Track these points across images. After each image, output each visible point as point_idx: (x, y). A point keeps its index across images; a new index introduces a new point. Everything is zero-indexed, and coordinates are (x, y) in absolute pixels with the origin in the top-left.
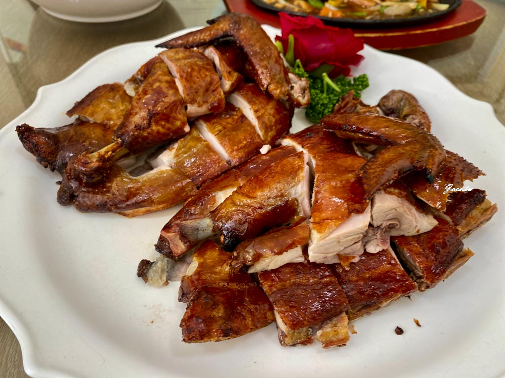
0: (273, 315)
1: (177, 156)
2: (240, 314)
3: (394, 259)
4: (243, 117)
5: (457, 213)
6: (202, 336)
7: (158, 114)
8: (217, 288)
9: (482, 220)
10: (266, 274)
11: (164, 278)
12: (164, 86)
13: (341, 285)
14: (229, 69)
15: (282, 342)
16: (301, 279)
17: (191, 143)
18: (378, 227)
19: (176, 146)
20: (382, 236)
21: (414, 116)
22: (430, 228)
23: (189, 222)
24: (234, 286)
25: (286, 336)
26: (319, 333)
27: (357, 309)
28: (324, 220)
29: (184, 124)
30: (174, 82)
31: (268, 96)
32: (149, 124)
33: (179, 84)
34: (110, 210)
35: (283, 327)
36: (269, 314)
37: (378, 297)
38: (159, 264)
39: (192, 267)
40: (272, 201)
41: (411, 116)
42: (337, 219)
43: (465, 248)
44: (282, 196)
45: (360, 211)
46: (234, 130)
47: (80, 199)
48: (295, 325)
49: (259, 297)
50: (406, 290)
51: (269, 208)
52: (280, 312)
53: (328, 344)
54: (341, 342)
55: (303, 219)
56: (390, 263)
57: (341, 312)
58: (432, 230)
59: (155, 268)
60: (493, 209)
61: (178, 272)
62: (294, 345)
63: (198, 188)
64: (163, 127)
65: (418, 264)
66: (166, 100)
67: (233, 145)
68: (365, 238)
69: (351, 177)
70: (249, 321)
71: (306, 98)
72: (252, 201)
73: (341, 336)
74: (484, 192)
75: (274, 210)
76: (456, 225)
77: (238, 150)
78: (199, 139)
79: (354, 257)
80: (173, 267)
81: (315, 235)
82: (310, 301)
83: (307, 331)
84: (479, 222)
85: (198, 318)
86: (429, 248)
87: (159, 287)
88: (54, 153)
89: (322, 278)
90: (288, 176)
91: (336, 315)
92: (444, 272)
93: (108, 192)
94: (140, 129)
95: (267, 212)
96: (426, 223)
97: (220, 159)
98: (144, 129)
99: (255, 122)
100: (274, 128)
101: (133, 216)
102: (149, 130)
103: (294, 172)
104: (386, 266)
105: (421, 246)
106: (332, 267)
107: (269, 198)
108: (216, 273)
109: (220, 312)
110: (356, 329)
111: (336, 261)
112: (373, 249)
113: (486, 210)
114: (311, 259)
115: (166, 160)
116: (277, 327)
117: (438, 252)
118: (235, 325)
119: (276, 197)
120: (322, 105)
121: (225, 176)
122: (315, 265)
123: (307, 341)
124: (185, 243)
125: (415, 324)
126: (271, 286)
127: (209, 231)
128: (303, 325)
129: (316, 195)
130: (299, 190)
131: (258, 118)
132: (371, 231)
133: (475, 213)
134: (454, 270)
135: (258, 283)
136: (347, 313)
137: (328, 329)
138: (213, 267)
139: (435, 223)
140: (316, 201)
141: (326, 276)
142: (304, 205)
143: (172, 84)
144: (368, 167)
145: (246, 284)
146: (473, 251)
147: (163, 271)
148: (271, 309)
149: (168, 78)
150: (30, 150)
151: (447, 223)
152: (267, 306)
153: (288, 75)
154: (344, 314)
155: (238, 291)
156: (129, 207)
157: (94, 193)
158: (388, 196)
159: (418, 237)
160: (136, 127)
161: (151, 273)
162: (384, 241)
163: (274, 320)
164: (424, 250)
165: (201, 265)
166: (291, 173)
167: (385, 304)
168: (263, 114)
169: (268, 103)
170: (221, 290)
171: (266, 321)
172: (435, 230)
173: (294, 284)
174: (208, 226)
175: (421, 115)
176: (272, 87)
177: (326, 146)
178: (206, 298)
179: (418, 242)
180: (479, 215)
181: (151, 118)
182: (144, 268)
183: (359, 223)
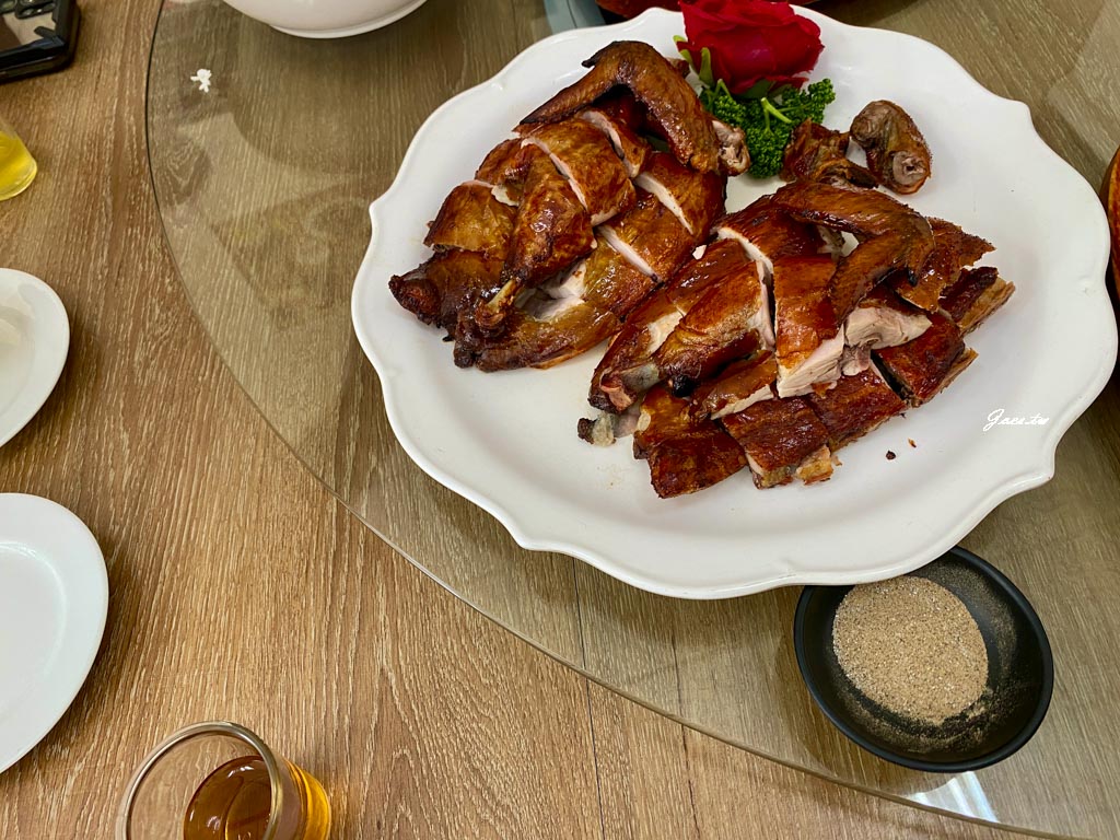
0: (746, 459)
1: (587, 283)
2: (712, 463)
3: (879, 378)
4: (661, 205)
5: (957, 305)
6: (679, 489)
7: (558, 237)
8: (679, 441)
9: (993, 305)
10: (731, 417)
11: (611, 435)
12: (558, 195)
13: (818, 416)
14: (634, 147)
15: (759, 485)
16: (771, 416)
17: (602, 262)
18: (856, 346)
19: (583, 268)
20: (860, 355)
21: (904, 153)
22: (922, 331)
23: (630, 370)
24: (698, 435)
25: (762, 478)
26: (799, 470)
27: (840, 438)
28: (792, 353)
29: (590, 241)
30: (570, 187)
31: (691, 170)
32: (551, 252)
33: (576, 188)
34: (523, 366)
35: (758, 470)
36: (740, 458)
37: (862, 423)
38: (603, 420)
39: (645, 420)
40: (727, 336)
41: (899, 154)
42: (806, 350)
43: (967, 347)
44: (739, 328)
45: (831, 336)
46: (653, 232)
47: (484, 357)
48: (771, 466)
49: (728, 442)
50: (896, 410)
51: (726, 344)
52: (752, 455)
53: (809, 481)
54: (825, 476)
55: (768, 354)
56: (873, 383)
57: (821, 445)
58: (925, 333)
59: (598, 428)
60: (1008, 289)
61: (624, 427)
62: (772, 487)
63: (622, 320)
64: (566, 251)
65: (908, 380)
66: (566, 215)
67: (655, 254)
68: (841, 362)
69: (817, 296)
70: (722, 469)
71: (744, 161)
72: (704, 338)
73: (824, 470)
74: (995, 269)
75: (732, 345)
76: (956, 321)
77: (663, 260)
78: (609, 253)
79: (830, 384)
80: (618, 423)
81: (783, 370)
82: (785, 439)
83: (785, 470)
84: (989, 309)
85: (670, 473)
86: (920, 359)
87: (607, 446)
88: (436, 308)
89: (796, 412)
90: (744, 304)
91: (816, 449)
92: (938, 384)
93: (516, 344)
94: (540, 261)
95: (723, 349)
96: (916, 327)
97: (642, 275)
98: (545, 259)
99: (679, 212)
100: (705, 213)
101: (549, 366)
102: (551, 259)
103: (750, 297)
104: (870, 388)
105: (910, 357)
106: (806, 398)
107: (723, 333)
108: (674, 424)
109: (690, 464)
110: (840, 460)
111: (811, 390)
112: (852, 370)
113: (998, 293)
114: (781, 395)
115: (573, 292)
116: (751, 470)
117: (931, 362)
118: (708, 475)
119: (731, 331)
120: (766, 154)
121: (653, 299)
122: (787, 400)
123: (787, 480)
124: (631, 396)
125: (910, 445)
126: (738, 430)
127: (656, 378)
128: (780, 465)
129: (779, 325)
130: (759, 319)
131: (682, 206)
132: (847, 352)
133: (983, 298)
134: (952, 379)
135: (724, 428)
136: (828, 445)
137: (808, 465)
138: (669, 418)
139: (929, 323)
140: (781, 331)
141: (801, 409)
142: (767, 334)
143: (567, 191)
144: (836, 281)
145: (711, 431)
146: (977, 352)
147: (608, 428)
148: (743, 453)
149: (560, 184)
150: (409, 307)
151: (945, 319)
152: (737, 451)
153: (712, 124)
154: (825, 446)
155: (703, 440)
156: (544, 357)
157: (500, 348)
158: (864, 311)
159: (907, 346)
160: (535, 258)
161: (595, 432)
162: (863, 361)
163: (748, 464)
164: (913, 362)
165: (654, 418)
166: (746, 299)
167: (871, 429)
168: (687, 199)
169: (692, 181)
170: (684, 441)
171: (737, 466)
172: (929, 332)
173: (765, 423)
174: (653, 372)
175: (914, 150)
176: (696, 159)
177: (781, 236)
178: (673, 452)
179: (906, 352)
180: (989, 300)
181: (552, 244)
182: (586, 429)
183: (833, 348)
